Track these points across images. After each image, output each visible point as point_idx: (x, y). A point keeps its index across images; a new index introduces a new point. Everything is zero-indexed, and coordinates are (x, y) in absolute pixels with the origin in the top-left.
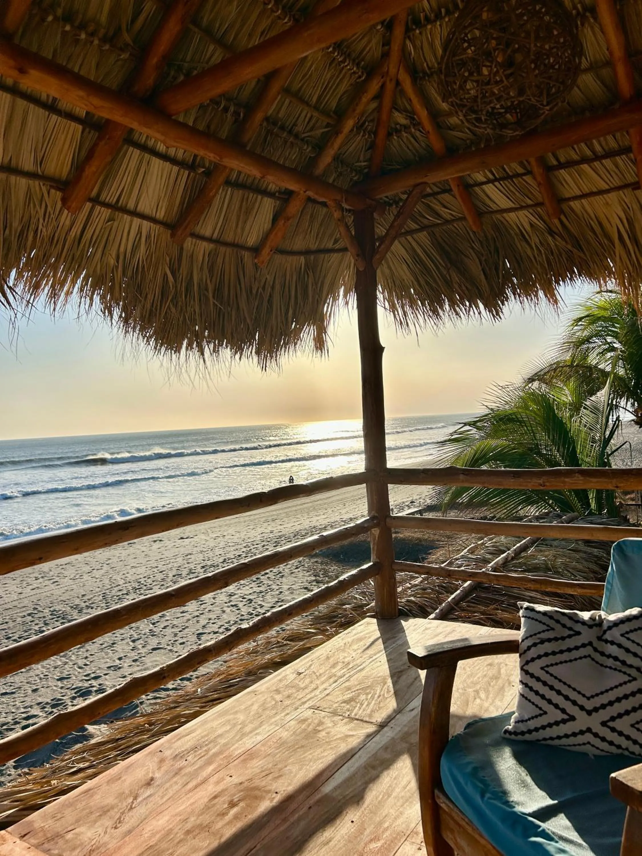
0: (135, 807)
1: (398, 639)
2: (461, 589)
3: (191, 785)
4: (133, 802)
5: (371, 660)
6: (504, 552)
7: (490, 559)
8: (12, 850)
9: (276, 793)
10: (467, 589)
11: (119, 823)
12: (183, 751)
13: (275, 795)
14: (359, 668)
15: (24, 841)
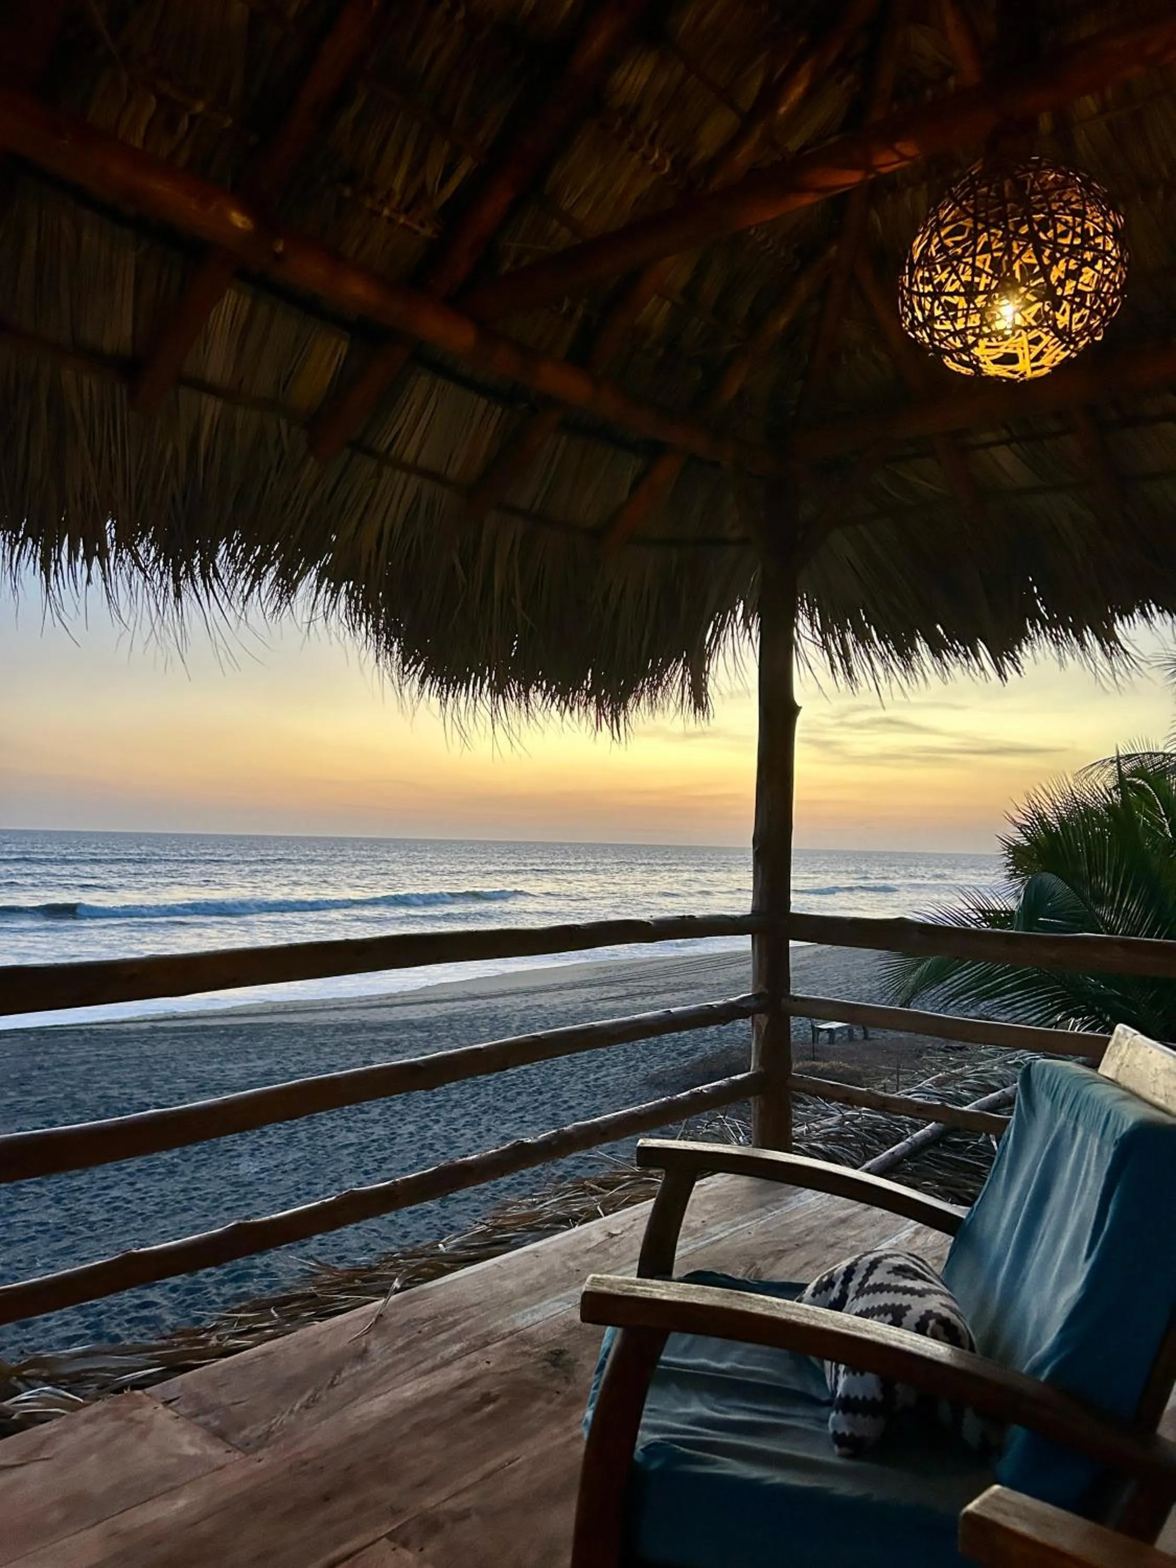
0: (337, 1384)
1: (785, 1204)
2: (908, 1140)
3: (424, 1366)
4: (334, 1378)
5: (735, 1229)
6: (995, 1090)
7: (967, 1098)
8: (152, 1417)
9: (558, 1393)
10: (918, 1141)
11: (313, 1401)
12: (415, 1320)
13: (555, 1395)
14: (714, 1239)
15: (171, 1408)
